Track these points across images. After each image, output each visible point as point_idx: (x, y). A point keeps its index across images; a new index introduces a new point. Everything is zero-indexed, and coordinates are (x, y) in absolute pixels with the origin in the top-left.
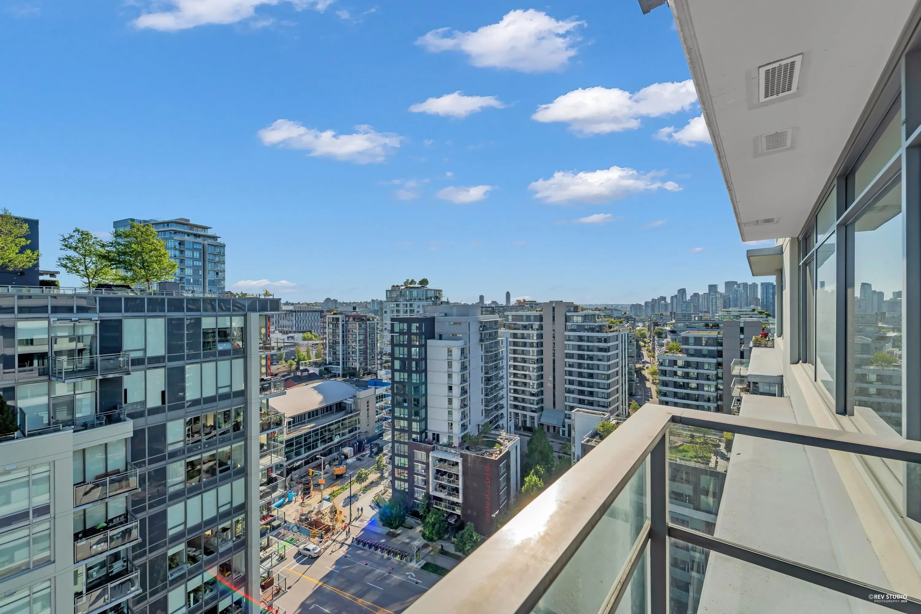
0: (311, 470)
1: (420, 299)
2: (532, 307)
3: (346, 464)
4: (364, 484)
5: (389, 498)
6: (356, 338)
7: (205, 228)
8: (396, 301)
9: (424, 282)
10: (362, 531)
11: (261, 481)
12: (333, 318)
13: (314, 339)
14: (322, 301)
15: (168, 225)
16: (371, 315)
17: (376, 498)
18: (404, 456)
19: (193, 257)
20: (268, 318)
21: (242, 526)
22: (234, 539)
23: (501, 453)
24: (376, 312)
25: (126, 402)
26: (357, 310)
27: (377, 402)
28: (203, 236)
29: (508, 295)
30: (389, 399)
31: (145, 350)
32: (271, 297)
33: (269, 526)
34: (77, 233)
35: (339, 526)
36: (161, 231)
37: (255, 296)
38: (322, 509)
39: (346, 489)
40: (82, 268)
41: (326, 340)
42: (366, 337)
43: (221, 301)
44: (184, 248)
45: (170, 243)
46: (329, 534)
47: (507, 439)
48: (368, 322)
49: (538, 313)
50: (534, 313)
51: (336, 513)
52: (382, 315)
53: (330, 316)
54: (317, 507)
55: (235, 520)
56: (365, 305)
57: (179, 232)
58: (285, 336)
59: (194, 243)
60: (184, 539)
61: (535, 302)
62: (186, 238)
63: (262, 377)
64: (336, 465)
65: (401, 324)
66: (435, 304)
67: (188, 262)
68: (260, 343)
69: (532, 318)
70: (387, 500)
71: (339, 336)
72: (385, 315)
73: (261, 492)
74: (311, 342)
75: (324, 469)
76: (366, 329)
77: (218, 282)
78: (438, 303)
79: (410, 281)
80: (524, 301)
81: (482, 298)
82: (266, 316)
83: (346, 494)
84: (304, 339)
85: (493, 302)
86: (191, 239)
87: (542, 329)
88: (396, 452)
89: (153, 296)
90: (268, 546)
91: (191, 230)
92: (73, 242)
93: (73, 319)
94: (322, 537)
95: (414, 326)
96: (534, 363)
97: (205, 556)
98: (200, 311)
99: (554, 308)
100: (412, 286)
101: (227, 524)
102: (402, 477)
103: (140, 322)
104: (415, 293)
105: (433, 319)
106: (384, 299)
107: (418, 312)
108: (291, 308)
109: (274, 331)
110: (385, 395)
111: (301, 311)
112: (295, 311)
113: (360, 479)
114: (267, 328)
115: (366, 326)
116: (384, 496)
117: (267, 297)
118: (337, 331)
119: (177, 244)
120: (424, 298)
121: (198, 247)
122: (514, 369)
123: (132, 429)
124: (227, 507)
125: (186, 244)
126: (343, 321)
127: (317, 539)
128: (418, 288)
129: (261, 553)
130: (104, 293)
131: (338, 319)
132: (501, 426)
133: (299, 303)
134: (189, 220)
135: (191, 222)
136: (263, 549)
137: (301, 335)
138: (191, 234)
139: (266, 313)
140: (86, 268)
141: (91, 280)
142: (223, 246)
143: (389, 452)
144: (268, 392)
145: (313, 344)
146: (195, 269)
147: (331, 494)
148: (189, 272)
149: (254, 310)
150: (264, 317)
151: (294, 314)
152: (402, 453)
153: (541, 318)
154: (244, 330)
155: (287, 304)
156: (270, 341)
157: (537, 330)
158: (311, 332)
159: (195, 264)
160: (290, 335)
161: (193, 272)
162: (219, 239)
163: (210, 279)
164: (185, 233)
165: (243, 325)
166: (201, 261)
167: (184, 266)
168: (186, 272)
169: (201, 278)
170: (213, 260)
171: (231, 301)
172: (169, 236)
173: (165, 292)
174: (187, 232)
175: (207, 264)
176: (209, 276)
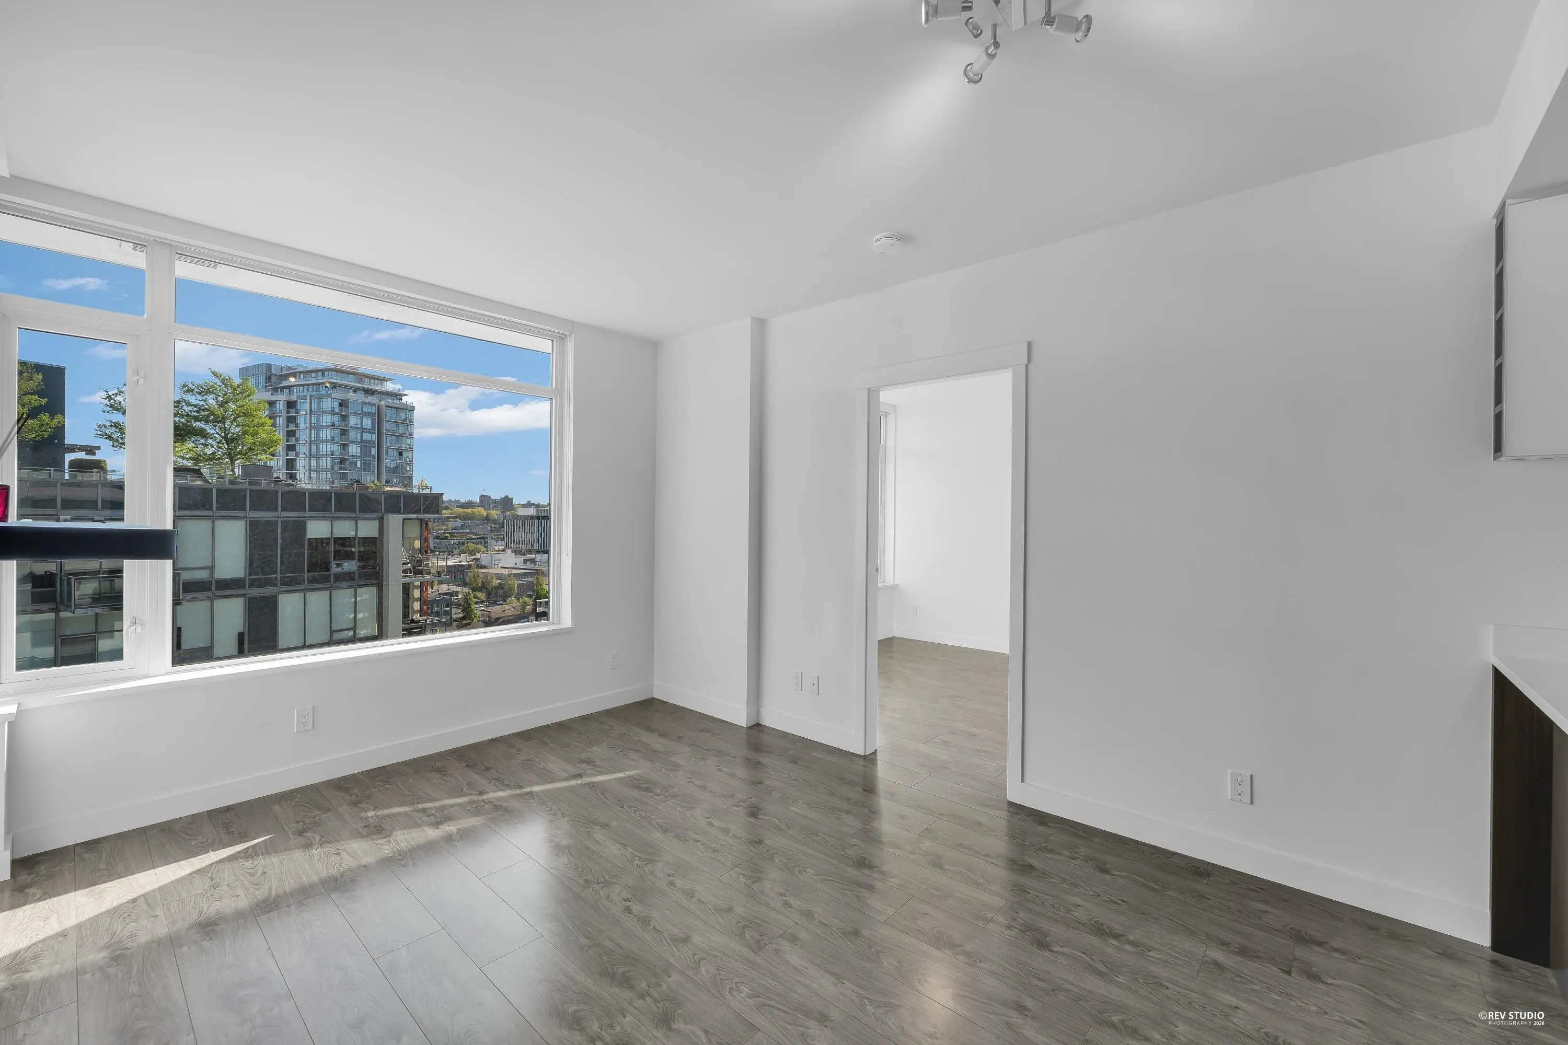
7: (383, 380)
15: (323, 375)
19: (362, 427)
28: (379, 392)
31: (212, 569)
32: (428, 491)
36: (313, 384)
44: (347, 412)
45: (325, 404)
57: (341, 386)
58: (522, 558)
59: (364, 403)
62: (351, 395)
67: (354, 435)
77: (401, 468)
82: (421, 520)
86: (361, 397)
91: (359, 383)
92: (123, 401)
98: (304, 511)
103: (205, 525)
112: (538, 518)
119: (336, 405)
121: (369, 410)
125: (350, 405)
134: (355, 368)
135: (358, 371)
138: (360, 389)
139: (418, 516)
142: (411, 409)
146: (366, 446)
148: (355, 451)
149: (397, 511)
150: (419, 521)
151: (536, 521)
154: (376, 542)
159: (364, 438)
160: (529, 556)
161: (361, 450)
162: (403, 398)
163: (388, 462)
164: (351, 387)
165: (376, 534)
166: (374, 433)
167: (346, 441)
168: (350, 451)
169: (375, 461)
170: (393, 431)
171: (357, 495)
172: (324, 392)
173: (247, 480)
174: (353, 386)
175: (385, 437)
176: (386, 457)
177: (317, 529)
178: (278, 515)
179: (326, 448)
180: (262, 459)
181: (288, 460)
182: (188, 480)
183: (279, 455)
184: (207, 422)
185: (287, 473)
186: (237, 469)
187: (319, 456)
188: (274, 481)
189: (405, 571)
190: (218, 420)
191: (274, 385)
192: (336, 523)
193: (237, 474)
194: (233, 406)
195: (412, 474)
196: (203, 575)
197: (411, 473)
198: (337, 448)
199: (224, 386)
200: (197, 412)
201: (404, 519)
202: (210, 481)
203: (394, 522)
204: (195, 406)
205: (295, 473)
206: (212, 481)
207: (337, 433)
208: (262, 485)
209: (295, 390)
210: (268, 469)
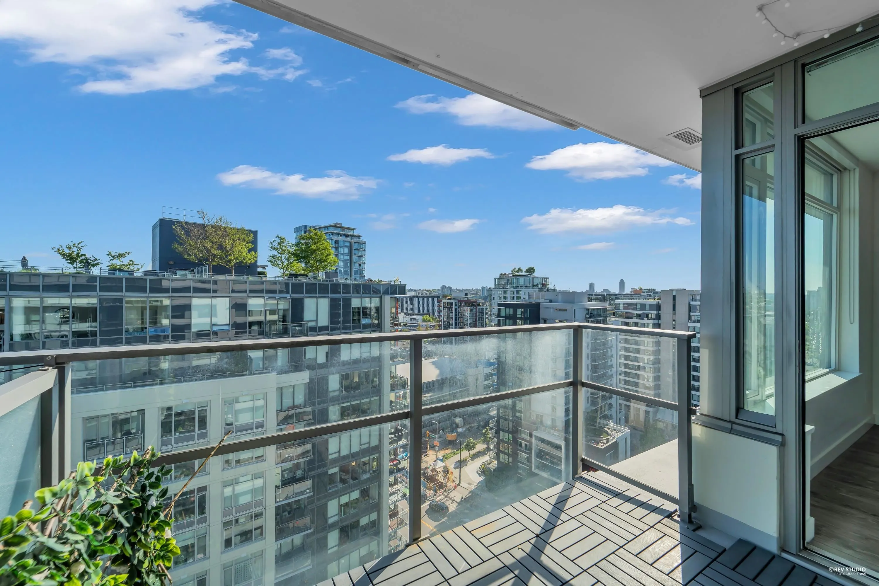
0: (428, 432)
1: (526, 286)
2: (650, 296)
3: (457, 432)
4: (472, 452)
5: (494, 468)
6: (467, 321)
7: (352, 229)
8: (503, 288)
9: (531, 270)
10: (470, 492)
11: (390, 430)
12: (448, 303)
13: (432, 321)
14: (439, 288)
15: (328, 229)
16: (480, 301)
17: (483, 466)
18: (509, 432)
19: (344, 253)
20: (397, 300)
21: (377, 464)
22: (371, 472)
23: (607, 442)
24: (485, 298)
25: (305, 358)
26: (468, 296)
27: (485, 380)
28: (351, 236)
29: (622, 282)
30: (495, 378)
32: (399, 283)
33: (395, 468)
34: (277, 238)
35: (450, 484)
36: (324, 233)
37: (387, 282)
38: (437, 467)
39: (457, 454)
40: (280, 263)
41: (441, 322)
42: (476, 320)
43: (364, 286)
44: (338, 246)
46: (442, 490)
47: (615, 430)
48: (478, 307)
49: (655, 302)
50: (651, 301)
51: (448, 473)
52: (490, 302)
53: (445, 301)
54: (432, 465)
55: (372, 457)
56: (476, 292)
57: (335, 233)
59: (345, 241)
60: (339, 464)
61: (654, 290)
62: (339, 238)
63: (392, 347)
64: (449, 432)
65: (507, 310)
66: (541, 290)
67: (341, 257)
68: (391, 320)
69: (648, 307)
70: (492, 470)
71: (452, 319)
72: (493, 301)
73: (390, 439)
74: (429, 323)
75: (438, 434)
76: (476, 314)
77: (360, 273)
78: (545, 290)
79: (517, 269)
80: (641, 289)
81: (592, 286)
82: (395, 298)
83: (456, 458)
84: (424, 321)
85: (604, 290)
86: (342, 238)
87: (660, 319)
88: (501, 427)
89: (321, 282)
90: (395, 484)
91: (342, 231)
92: (275, 245)
93: (277, 298)
94: (436, 491)
95: (519, 312)
96: (650, 355)
97: (351, 481)
98: (351, 294)
99: (674, 297)
100: (519, 274)
101: (366, 459)
102: (506, 451)
104: (522, 280)
105: (538, 305)
106: (493, 286)
107: (524, 298)
108: (414, 293)
109: (400, 313)
110: (492, 374)
111: (422, 297)
112: (417, 297)
113: (469, 447)
114: (396, 308)
115: (476, 311)
116: (490, 466)
117: (396, 283)
118: (451, 315)
119: (334, 243)
120: (531, 285)
122: (626, 360)
123: (308, 377)
124: (366, 446)
126: (456, 306)
127: (432, 491)
128: (524, 276)
129: (390, 488)
130: (294, 280)
131: (451, 304)
132: (609, 416)
133: (420, 290)
134: (341, 224)
135: (342, 226)
136: (391, 485)
137: (421, 317)
138: (343, 235)
139: (395, 296)
140: (282, 262)
141: (285, 271)
142: (364, 243)
143: (494, 426)
144: (396, 360)
145: (431, 326)
147: (444, 456)
149: (387, 294)
151: (416, 299)
152: (507, 429)
153: (658, 307)
154: (378, 310)
155: (411, 290)
156: (398, 319)
157: (654, 319)
158: (429, 315)
159: (345, 258)
160: (413, 317)
161: (344, 264)
162: (361, 237)
163: (355, 269)
165: (379, 305)
166: (349, 256)
169: (349, 269)
170: (357, 254)
171: (371, 286)
174: (340, 233)
175: (353, 257)
176: (354, 267)
177: (356, 302)
178: (341, 296)
201: (390, 298)
203: (387, 299)
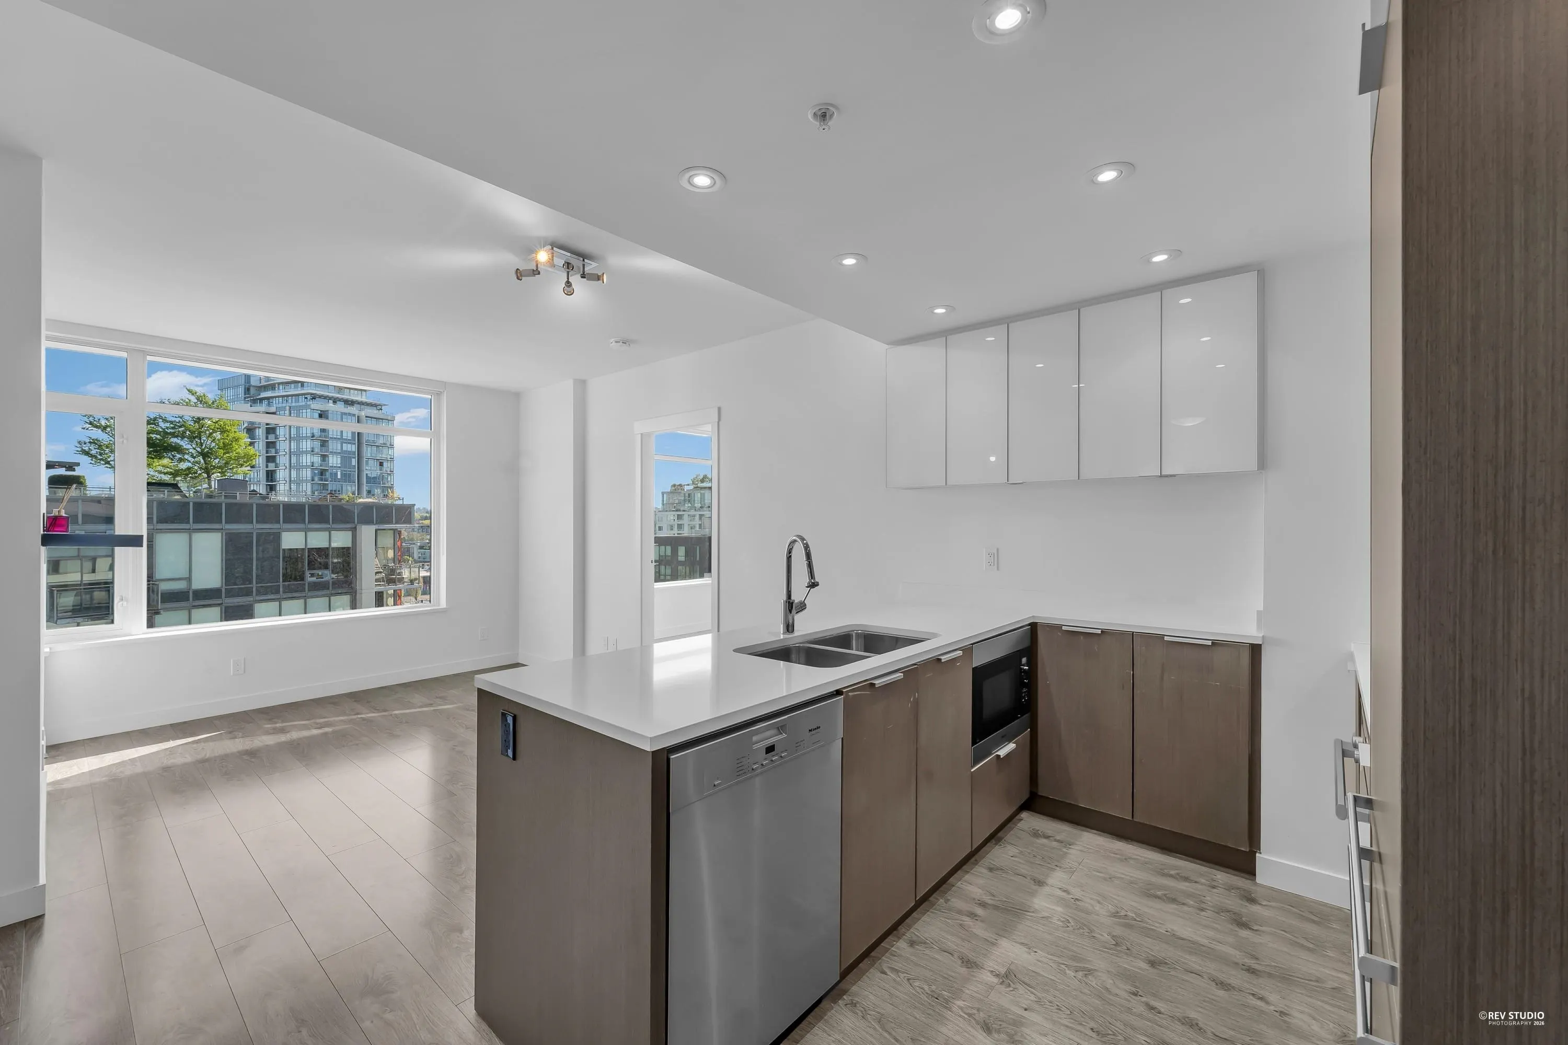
7: (363, 392)
8: (677, 510)
15: (303, 385)
19: (342, 437)
20: (399, 534)
28: (361, 403)
31: (189, 579)
32: (400, 502)
57: (320, 397)
59: (344, 414)
62: (331, 405)
77: (382, 479)
79: (701, 477)
82: (394, 530)
86: (339, 408)
89: (204, 500)
91: (339, 393)
98: (279, 523)
106: (659, 506)
114: (397, 549)
117: (393, 504)
121: (349, 421)
125: (330, 416)
138: (340, 400)
139: (388, 526)
146: (346, 456)
148: (335, 462)
149: (369, 522)
150: (392, 531)
154: (350, 552)
159: (344, 448)
161: (342, 460)
162: (383, 408)
163: (369, 472)
164: (330, 398)
165: (350, 545)
166: (355, 444)
167: (327, 452)
168: (330, 462)
169: (355, 472)
170: (374, 442)
171: (331, 507)
172: (304, 403)
173: (223, 494)
174: (332, 397)
175: (365, 448)
176: (367, 468)
177: (292, 540)
178: (254, 527)
179: (306, 460)
180: (240, 473)
181: (268, 472)
182: (166, 495)
183: (259, 467)
184: (183, 437)
185: (267, 485)
186: (214, 482)
187: (299, 468)
188: (250, 494)
189: (377, 580)
190: (194, 436)
191: (252, 397)
192: (310, 534)
193: (213, 486)
194: (209, 422)
195: (393, 485)
196: (180, 586)
197: (392, 483)
198: (317, 460)
199: (199, 403)
200: (173, 428)
201: (376, 531)
202: (188, 495)
203: (367, 532)
204: (171, 422)
205: (275, 485)
206: (189, 495)
207: (317, 444)
208: (238, 499)
209: (274, 401)
210: (243, 483)
